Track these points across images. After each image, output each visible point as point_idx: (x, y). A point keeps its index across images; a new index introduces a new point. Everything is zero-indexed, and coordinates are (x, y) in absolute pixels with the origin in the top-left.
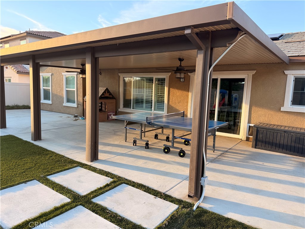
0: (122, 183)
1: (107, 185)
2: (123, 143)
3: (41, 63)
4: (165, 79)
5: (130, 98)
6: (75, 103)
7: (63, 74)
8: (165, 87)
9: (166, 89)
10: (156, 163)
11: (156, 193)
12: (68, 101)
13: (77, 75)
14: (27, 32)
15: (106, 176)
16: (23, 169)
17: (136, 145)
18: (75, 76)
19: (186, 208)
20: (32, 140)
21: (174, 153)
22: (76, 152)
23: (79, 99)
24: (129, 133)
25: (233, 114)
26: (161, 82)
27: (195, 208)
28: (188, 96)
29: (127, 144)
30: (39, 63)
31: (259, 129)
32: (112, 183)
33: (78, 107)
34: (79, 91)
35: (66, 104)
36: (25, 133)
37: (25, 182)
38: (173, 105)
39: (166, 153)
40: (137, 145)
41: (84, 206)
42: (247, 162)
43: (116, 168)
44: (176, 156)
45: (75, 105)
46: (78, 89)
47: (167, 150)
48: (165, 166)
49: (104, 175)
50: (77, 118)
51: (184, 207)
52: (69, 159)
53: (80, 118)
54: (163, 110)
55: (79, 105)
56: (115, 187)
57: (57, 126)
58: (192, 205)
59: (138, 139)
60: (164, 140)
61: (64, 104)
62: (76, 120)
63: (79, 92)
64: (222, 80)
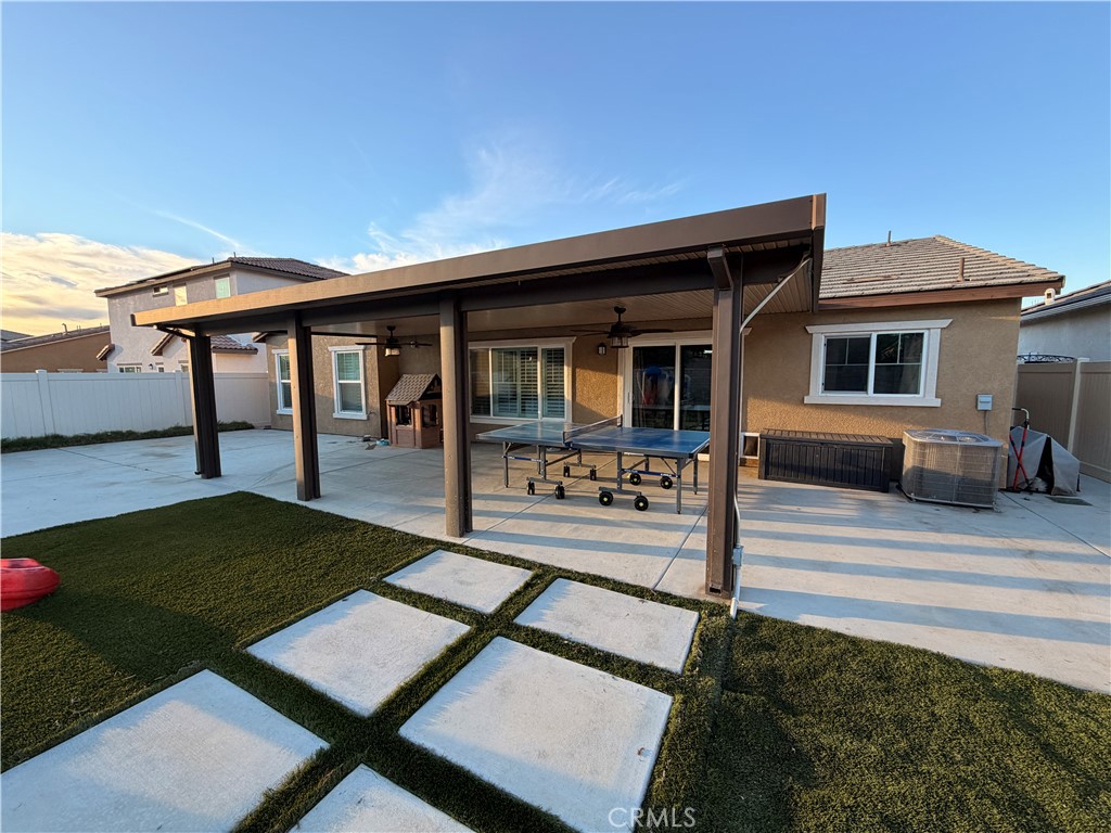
0: (555, 578)
1: (528, 585)
2: (504, 491)
3: (313, 330)
4: (562, 350)
5: (485, 394)
6: (361, 410)
7: (330, 349)
8: (565, 368)
9: (567, 371)
10: (599, 528)
11: (640, 593)
12: (345, 407)
13: (364, 350)
14: (231, 260)
15: (512, 565)
16: (320, 568)
17: (533, 493)
18: (361, 353)
19: (716, 615)
20: (299, 499)
21: (623, 504)
22: (413, 517)
23: (370, 401)
24: (511, 468)
25: (699, 414)
26: (555, 357)
27: (733, 613)
28: (615, 383)
29: (512, 493)
30: (310, 328)
31: (771, 441)
32: (533, 578)
33: (368, 417)
34: (370, 384)
35: (339, 414)
36: (273, 485)
37: (343, 597)
38: (584, 404)
39: (605, 504)
40: (536, 492)
41: (507, 637)
42: (768, 509)
43: (521, 546)
44: (629, 508)
45: (362, 415)
46: (369, 380)
47: (606, 499)
48: (621, 533)
49: (505, 563)
50: (371, 444)
51: (711, 614)
52: (407, 534)
53: (378, 442)
54: (563, 416)
55: (372, 415)
56: (547, 587)
57: (338, 465)
58: (724, 610)
59: (538, 480)
60: (586, 477)
61: (336, 415)
62: (370, 448)
63: (370, 387)
64: (683, 348)
